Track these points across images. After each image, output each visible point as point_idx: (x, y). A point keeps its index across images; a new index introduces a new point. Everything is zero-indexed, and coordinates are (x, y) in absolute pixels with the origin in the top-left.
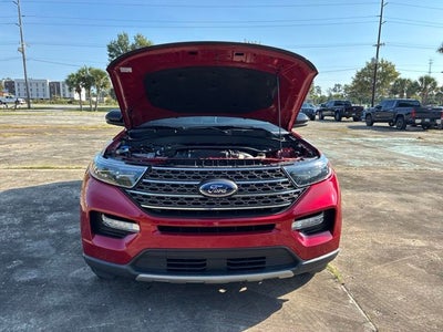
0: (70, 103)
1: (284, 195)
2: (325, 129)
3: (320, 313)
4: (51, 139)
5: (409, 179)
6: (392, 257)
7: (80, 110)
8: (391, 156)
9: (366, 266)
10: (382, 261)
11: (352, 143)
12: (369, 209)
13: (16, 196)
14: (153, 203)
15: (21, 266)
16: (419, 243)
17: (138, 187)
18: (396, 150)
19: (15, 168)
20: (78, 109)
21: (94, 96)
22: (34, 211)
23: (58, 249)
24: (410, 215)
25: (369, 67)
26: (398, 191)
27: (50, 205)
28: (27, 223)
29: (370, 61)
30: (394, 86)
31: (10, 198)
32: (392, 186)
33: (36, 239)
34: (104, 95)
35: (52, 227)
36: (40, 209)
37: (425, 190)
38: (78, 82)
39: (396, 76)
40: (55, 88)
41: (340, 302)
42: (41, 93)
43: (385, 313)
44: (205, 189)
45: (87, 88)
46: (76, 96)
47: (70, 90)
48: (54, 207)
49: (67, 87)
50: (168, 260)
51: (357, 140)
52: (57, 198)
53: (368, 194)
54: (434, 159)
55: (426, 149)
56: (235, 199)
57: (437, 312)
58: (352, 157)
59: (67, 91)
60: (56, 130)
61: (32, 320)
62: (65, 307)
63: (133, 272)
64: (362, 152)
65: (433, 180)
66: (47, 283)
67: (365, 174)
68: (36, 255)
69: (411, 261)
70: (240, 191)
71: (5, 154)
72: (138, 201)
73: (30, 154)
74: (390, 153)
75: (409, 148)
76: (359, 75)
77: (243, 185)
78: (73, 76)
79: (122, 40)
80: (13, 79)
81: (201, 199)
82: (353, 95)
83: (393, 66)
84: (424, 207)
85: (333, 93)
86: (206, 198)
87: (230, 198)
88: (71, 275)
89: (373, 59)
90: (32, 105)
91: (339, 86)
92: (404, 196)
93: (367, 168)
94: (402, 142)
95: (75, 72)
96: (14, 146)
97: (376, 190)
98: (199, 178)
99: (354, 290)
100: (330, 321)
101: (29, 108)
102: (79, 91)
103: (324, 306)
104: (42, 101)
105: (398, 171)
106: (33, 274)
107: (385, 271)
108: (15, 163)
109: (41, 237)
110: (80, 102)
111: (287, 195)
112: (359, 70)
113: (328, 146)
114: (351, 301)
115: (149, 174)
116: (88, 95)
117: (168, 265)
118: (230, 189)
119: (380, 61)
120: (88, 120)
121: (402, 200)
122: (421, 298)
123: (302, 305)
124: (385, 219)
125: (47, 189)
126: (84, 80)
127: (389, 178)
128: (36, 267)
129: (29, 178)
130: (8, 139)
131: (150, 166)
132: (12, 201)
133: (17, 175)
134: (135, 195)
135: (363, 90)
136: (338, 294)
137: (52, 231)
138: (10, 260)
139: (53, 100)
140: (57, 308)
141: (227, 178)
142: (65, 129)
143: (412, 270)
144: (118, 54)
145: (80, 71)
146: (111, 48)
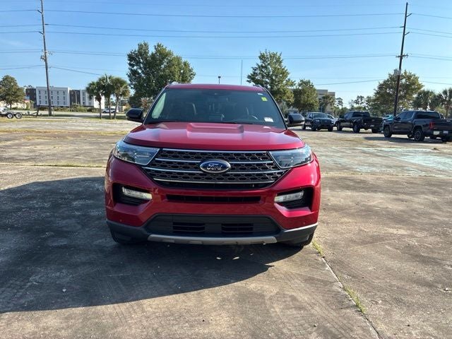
0: (90, 111)
1: (268, 174)
2: (340, 139)
3: (299, 274)
4: (73, 143)
5: (412, 183)
6: (374, 240)
7: (100, 117)
8: (400, 164)
9: (348, 246)
10: (363, 243)
11: (364, 152)
12: (364, 206)
13: (44, 187)
14: (163, 176)
15: (53, 236)
16: (402, 232)
17: (151, 164)
18: (406, 159)
19: (41, 166)
20: (97, 117)
21: (114, 104)
22: (62, 199)
23: (83, 225)
24: (401, 211)
25: (392, 78)
26: (396, 193)
27: (75, 194)
28: (56, 206)
29: (392, 73)
30: (417, 98)
31: (38, 188)
32: (392, 188)
33: (64, 218)
34: (123, 104)
35: (77, 210)
36: (66, 197)
37: (423, 193)
38: (99, 90)
39: (419, 88)
40: (75, 95)
41: (317, 268)
42: (61, 100)
43: (353, 277)
44: (204, 167)
45: (107, 96)
46: (96, 104)
47: (90, 98)
48: (78, 196)
49: (87, 95)
50: (174, 223)
51: (371, 150)
52: (81, 189)
53: (368, 194)
54: (442, 167)
55: (438, 159)
56: (228, 175)
57: (400, 279)
58: (361, 164)
59: (87, 99)
60: (77, 135)
61: (64, 271)
62: (91, 263)
63: (146, 233)
64: (372, 160)
65: (434, 185)
66: (75, 247)
67: (369, 178)
68: (65, 229)
69: (390, 244)
70: (232, 169)
71: (31, 154)
72: (151, 175)
73: (54, 155)
74: (400, 161)
75: (421, 158)
76: (381, 87)
77: (236, 165)
78: (93, 84)
79: (142, 50)
80: (34, 87)
81: (201, 174)
82: (375, 107)
83: (417, 78)
84: (417, 206)
85: (356, 106)
86: (205, 174)
87: (224, 174)
88: (95, 243)
89: (395, 71)
90: (53, 113)
91: (362, 97)
92: (401, 196)
93: (373, 173)
94: (416, 152)
95: (95, 80)
96: (39, 147)
97: (375, 191)
98: (200, 158)
99: (332, 261)
100: (306, 280)
101: (50, 115)
102: (99, 99)
103: (305, 271)
104: (62, 108)
105: (402, 176)
106: (63, 242)
107: (363, 250)
108: (41, 161)
109: (69, 217)
110: (100, 110)
111: (271, 174)
112: (382, 82)
113: (339, 155)
114: (328, 268)
115: (160, 154)
116: (108, 104)
117: (174, 228)
118: (225, 167)
119: (402, 72)
120: (108, 127)
121: (398, 200)
122: (388, 269)
123: (285, 269)
124: (377, 214)
125: (71, 182)
126: (104, 88)
127: (392, 182)
128: (66, 237)
129: (54, 174)
130: (33, 141)
131: (161, 148)
132: (40, 191)
133: (43, 171)
134: (150, 170)
135: (385, 102)
136: (317, 264)
137: (77, 213)
138: (43, 232)
139: (73, 107)
140: (84, 264)
141: (223, 159)
142: (86, 134)
143: (388, 250)
144: (138, 63)
145: (100, 80)
146: (131, 58)
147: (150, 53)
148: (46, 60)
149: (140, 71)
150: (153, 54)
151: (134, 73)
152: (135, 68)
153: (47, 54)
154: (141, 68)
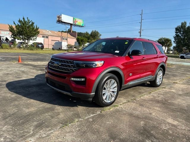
44: (55, 64)
118: (58, 64)
144: (180, 32)
145: (159, 39)
146: (177, 29)
147: (187, 26)
148: (140, 33)
149: (180, 35)
150: (188, 27)
151: (177, 36)
152: (178, 34)
153: (141, 31)
154: (181, 34)
